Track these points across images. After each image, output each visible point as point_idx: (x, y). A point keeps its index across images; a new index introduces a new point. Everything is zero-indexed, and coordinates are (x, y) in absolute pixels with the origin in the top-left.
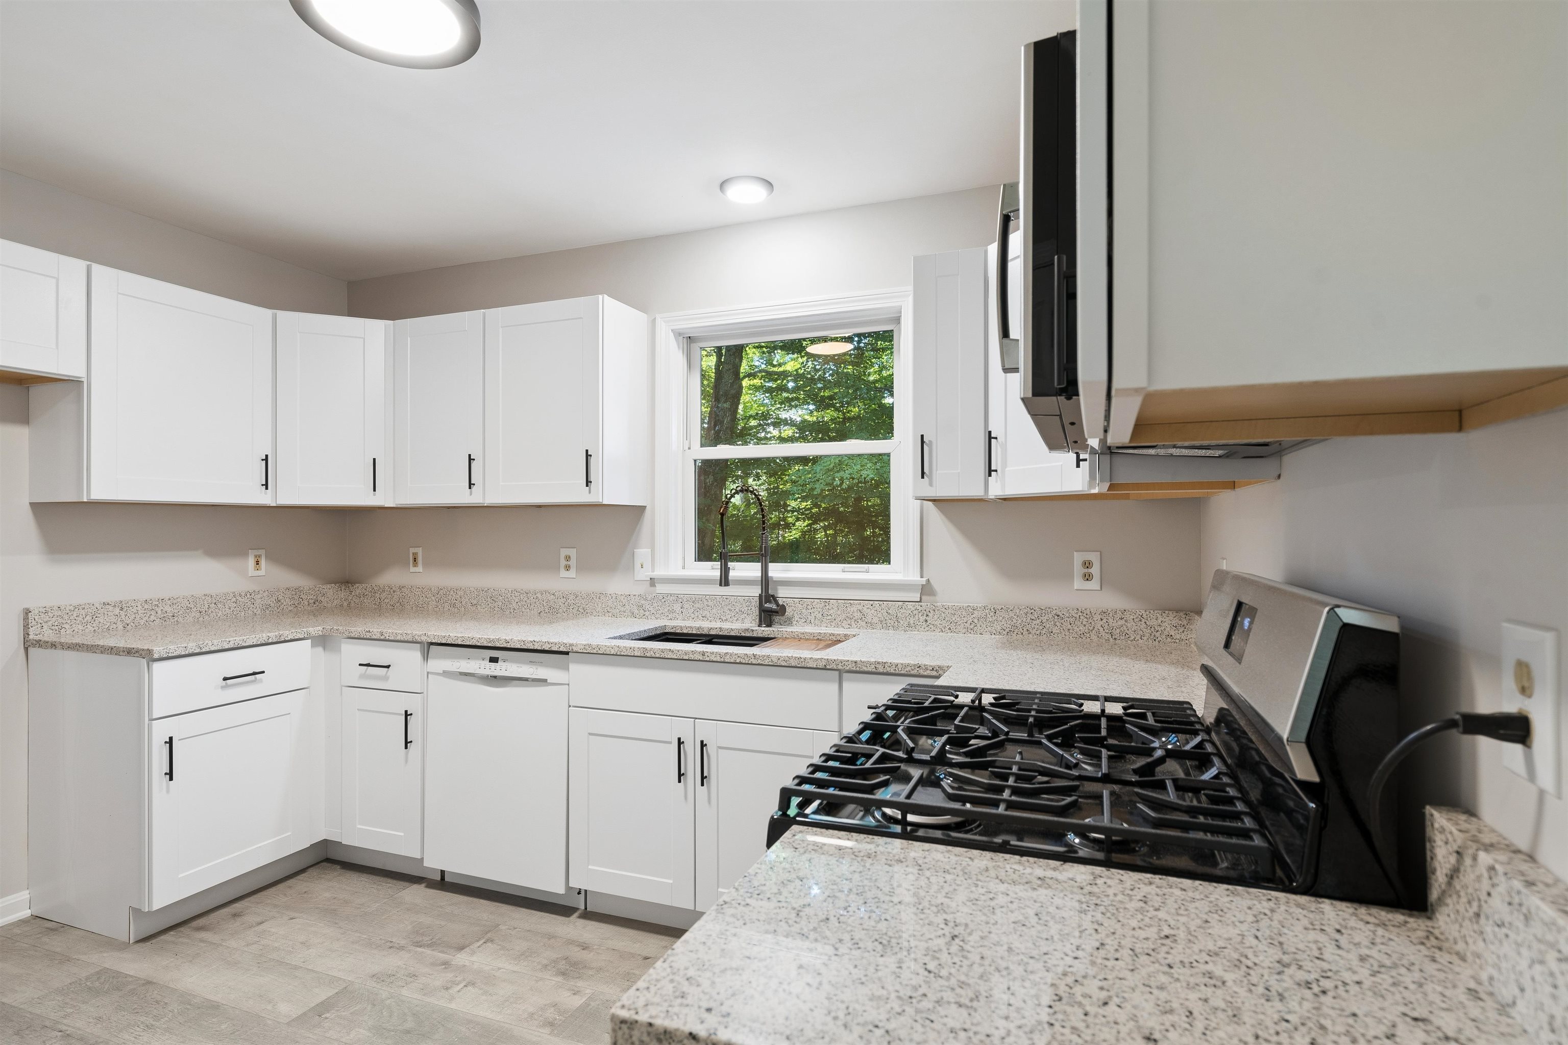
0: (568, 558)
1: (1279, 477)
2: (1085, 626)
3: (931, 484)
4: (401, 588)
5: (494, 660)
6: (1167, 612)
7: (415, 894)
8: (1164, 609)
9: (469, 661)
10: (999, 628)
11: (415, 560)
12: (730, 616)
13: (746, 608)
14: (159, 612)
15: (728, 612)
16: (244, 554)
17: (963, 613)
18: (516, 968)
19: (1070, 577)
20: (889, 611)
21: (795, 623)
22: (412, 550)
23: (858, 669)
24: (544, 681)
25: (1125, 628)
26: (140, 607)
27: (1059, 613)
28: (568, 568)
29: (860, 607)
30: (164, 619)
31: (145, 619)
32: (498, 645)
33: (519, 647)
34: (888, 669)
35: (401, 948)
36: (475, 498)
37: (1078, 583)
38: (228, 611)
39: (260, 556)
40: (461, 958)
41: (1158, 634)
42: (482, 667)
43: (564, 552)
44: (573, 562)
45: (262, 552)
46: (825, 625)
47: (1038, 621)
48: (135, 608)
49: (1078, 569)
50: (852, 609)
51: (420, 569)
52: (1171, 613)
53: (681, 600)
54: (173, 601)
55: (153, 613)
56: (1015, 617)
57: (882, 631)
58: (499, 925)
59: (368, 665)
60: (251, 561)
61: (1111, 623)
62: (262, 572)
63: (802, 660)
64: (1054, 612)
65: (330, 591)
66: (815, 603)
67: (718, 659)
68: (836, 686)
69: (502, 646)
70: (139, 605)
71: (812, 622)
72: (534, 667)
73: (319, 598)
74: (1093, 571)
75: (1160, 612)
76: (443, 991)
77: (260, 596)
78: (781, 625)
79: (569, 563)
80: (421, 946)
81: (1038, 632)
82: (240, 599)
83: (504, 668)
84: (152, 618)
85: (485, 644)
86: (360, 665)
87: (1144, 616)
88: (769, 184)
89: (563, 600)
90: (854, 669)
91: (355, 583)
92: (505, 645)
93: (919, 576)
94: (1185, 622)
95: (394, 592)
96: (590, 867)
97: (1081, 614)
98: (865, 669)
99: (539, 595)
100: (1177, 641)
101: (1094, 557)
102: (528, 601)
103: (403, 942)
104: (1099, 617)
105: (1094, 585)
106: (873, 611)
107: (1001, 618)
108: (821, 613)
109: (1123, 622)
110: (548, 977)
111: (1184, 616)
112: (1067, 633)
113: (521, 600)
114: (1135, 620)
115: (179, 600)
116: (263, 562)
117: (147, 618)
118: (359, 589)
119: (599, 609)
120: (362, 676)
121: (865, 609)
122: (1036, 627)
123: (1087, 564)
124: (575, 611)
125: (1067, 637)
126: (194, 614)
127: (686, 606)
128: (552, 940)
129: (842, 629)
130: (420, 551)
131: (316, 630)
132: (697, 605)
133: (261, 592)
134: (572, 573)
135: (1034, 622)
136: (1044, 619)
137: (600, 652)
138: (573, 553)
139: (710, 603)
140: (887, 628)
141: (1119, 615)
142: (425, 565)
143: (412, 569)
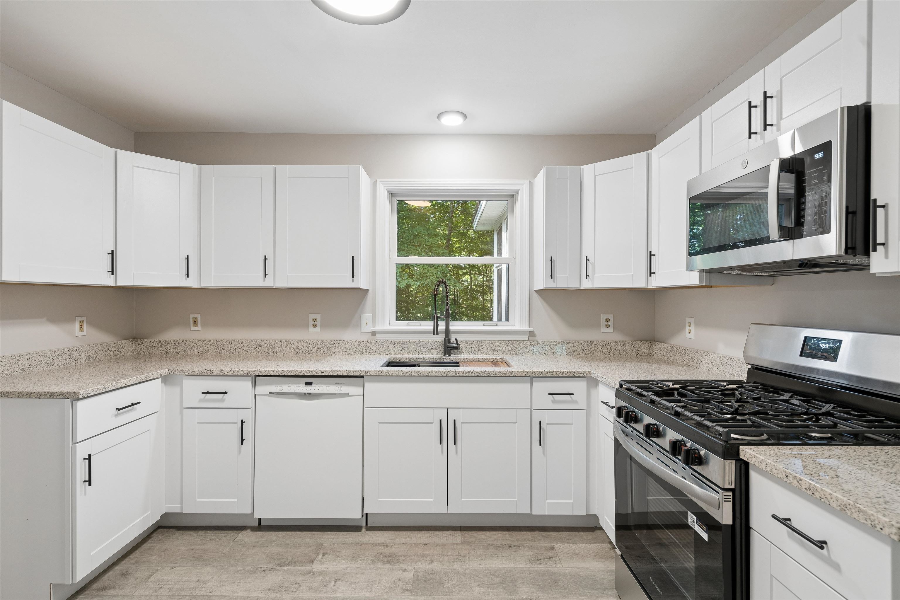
0: (315, 320)
1: (773, 285)
2: (608, 349)
3: (554, 282)
4: (184, 341)
5: (309, 384)
6: (642, 341)
7: (245, 536)
8: (641, 340)
9: (289, 385)
10: (569, 352)
11: (195, 322)
12: (424, 351)
13: (434, 347)
14: (20, 365)
15: (423, 349)
16: (72, 320)
17: (552, 345)
18: (357, 566)
19: (599, 326)
20: (515, 346)
21: (463, 353)
22: (192, 316)
23: (543, 375)
24: (346, 395)
25: (625, 350)
26: (7, 362)
27: (596, 344)
28: (315, 326)
29: (499, 344)
30: (23, 370)
31: (10, 371)
32: (316, 374)
33: (331, 374)
34: (559, 374)
35: (272, 570)
36: (269, 283)
37: (604, 329)
38: (65, 362)
39: (83, 322)
40: (316, 567)
41: (639, 352)
42: (301, 388)
43: (312, 317)
44: (318, 323)
45: (84, 319)
46: (480, 354)
47: (587, 348)
48: (3, 362)
49: (603, 323)
50: (494, 345)
51: (199, 328)
52: (644, 342)
53: (394, 343)
54: (29, 356)
55: (16, 366)
56: (576, 346)
57: (510, 356)
58: (322, 545)
59: (208, 393)
60: (77, 326)
61: (619, 348)
62: (84, 333)
63: (513, 372)
64: (594, 343)
65: (126, 344)
66: (474, 342)
67: (465, 375)
68: (528, 385)
69: (319, 375)
70: (6, 360)
71: (473, 352)
72: (339, 386)
73: (120, 350)
74: (610, 323)
75: (640, 341)
76: (324, 588)
77: (84, 350)
78: (455, 355)
79: (315, 323)
80: (284, 566)
81: (587, 353)
82: (72, 353)
83: (317, 388)
84: (16, 369)
85: (306, 374)
86: (203, 393)
87: (633, 344)
88: (465, 116)
89: (313, 345)
90: (541, 375)
91: (144, 339)
92: (321, 374)
93: (528, 327)
94: (650, 346)
95: (179, 344)
96: (379, 500)
97: (606, 344)
98: (547, 375)
99: (296, 343)
100: (647, 354)
101: (610, 317)
102: (288, 347)
103: (270, 566)
104: (614, 345)
105: (610, 330)
106: (505, 346)
107: (570, 347)
108: (477, 348)
109: (624, 347)
110: (381, 566)
111: (650, 343)
112: (600, 353)
113: (282, 346)
114: (630, 346)
115: (33, 355)
116: (85, 326)
117: (12, 370)
118: (147, 343)
119: (339, 349)
120: (201, 401)
121: (502, 345)
122: (586, 350)
123: (607, 320)
124: (322, 352)
125: (600, 355)
126: (43, 365)
127: (397, 346)
128: (363, 546)
129: (489, 356)
130: (199, 317)
131: (164, 372)
132: (404, 346)
133: (85, 347)
134: (318, 329)
135: (585, 348)
136: (590, 347)
137: (389, 375)
138: (318, 317)
139: (412, 344)
140: (513, 354)
141: (623, 343)
142: (202, 325)
143: (193, 328)
